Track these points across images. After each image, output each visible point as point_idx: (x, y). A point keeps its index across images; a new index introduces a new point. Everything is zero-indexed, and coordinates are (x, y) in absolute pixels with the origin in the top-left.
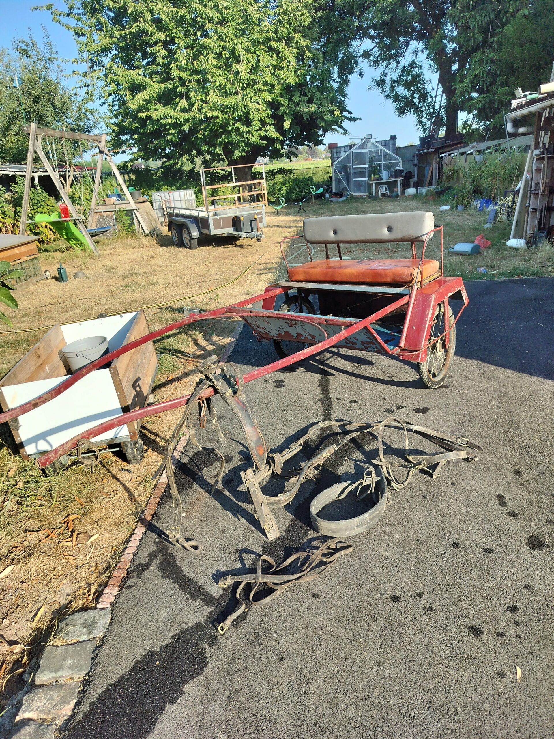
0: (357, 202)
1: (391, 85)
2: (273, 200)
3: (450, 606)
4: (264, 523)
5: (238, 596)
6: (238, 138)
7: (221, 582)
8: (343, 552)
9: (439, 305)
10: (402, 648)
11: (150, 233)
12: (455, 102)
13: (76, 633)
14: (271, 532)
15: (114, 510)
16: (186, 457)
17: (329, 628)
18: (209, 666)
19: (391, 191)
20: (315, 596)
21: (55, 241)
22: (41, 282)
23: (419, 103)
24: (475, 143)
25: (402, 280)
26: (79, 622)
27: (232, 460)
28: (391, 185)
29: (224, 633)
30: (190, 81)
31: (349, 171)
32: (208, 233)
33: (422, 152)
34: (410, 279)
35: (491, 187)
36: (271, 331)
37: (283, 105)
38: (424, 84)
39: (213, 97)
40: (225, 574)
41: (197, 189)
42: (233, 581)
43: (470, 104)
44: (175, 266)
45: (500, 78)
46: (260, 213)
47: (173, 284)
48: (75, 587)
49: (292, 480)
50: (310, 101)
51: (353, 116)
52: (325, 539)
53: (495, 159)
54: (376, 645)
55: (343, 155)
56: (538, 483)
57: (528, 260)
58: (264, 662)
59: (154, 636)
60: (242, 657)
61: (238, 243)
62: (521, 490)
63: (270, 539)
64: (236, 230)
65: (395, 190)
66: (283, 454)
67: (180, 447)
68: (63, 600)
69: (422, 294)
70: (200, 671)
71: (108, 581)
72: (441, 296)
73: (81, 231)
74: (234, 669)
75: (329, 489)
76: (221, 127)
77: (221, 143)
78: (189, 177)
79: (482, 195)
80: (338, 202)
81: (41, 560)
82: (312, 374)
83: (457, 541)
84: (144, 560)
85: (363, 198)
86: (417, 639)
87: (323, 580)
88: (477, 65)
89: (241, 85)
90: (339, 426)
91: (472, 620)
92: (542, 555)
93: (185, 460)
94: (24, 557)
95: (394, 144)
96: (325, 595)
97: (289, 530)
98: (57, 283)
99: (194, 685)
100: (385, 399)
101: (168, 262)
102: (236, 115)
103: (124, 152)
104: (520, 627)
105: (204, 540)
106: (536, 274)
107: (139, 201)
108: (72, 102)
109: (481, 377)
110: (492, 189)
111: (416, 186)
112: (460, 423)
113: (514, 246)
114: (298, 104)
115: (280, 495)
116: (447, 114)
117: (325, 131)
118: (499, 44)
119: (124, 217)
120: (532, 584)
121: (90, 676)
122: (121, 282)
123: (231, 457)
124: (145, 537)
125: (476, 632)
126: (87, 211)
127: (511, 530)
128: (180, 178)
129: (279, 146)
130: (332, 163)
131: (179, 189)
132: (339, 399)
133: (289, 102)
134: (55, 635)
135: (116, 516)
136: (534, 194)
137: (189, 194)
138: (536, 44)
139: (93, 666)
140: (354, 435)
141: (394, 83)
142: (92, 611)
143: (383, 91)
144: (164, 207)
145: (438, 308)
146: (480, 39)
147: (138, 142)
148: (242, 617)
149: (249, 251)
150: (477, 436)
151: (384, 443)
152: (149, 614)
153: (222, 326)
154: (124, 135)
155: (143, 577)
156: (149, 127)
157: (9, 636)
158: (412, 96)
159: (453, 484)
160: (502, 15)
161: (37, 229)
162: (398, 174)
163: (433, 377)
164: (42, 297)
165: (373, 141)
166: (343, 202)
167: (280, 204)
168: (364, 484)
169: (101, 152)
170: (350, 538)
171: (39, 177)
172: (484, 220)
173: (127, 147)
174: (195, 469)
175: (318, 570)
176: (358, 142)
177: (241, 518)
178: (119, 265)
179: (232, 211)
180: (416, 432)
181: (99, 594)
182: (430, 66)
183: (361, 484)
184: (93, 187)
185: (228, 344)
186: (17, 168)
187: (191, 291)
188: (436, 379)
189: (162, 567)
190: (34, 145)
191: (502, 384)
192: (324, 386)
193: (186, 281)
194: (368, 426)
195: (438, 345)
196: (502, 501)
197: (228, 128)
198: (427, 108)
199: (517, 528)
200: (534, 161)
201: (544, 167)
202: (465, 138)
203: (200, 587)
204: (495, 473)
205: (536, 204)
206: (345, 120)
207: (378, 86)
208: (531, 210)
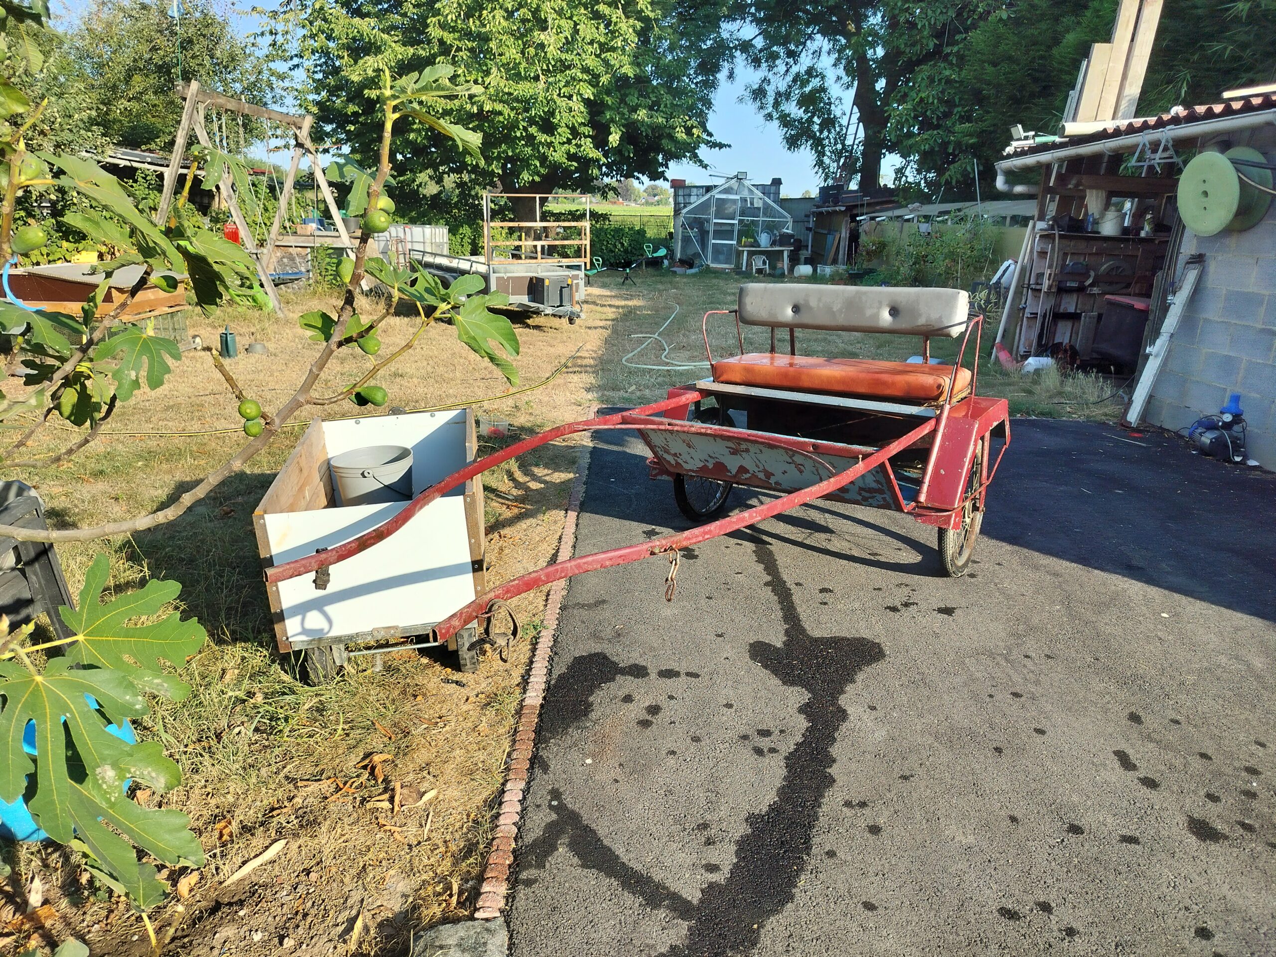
0: (716, 277)
1: (776, 99)
3: (1102, 928)
6: (530, 151)
15: (453, 749)
16: (561, 664)
19: (773, 267)
20: (869, 906)
22: (186, 354)
23: (821, 132)
24: (918, 204)
25: (921, 395)
26: (452, 941)
28: (773, 257)
30: (459, 49)
31: (705, 227)
33: (824, 210)
34: (935, 393)
35: (944, 274)
36: (689, 460)
37: (610, 108)
38: (830, 104)
39: (496, 78)
43: (911, 141)
45: (960, 109)
46: (577, 277)
47: (438, 378)
48: (415, 881)
50: (655, 107)
51: (714, 140)
55: (696, 201)
56: (1174, 737)
61: (532, 322)
62: (1150, 745)
64: (533, 300)
65: (779, 265)
67: (544, 648)
68: (393, 905)
71: (482, 871)
80: (685, 275)
81: (339, 831)
82: (739, 542)
83: (1076, 823)
85: (727, 273)
88: (923, 85)
89: (545, 67)
92: (1220, 849)
93: (561, 669)
95: (778, 192)
96: (884, 904)
97: (785, 794)
100: (879, 589)
102: (531, 114)
103: (326, 151)
106: (1050, 414)
107: (356, 235)
108: (247, 56)
110: (948, 279)
111: (812, 262)
114: (635, 109)
116: (865, 155)
117: (669, 158)
118: (961, 58)
119: (327, 259)
122: (338, 367)
123: (644, 668)
124: (529, 797)
127: (1157, 807)
129: (596, 173)
130: (677, 212)
132: (799, 584)
133: (620, 104)
135: (460, 760)
136: (1034, 290)
137: (438, 233)
138: (1018, 65)
141: (781, 96)
142: (468, 923)
143: (762, 107)
146: (931, 45)
147: (353, 137)
148: (751, 939)
149: (556, 338)
150: (1050, 657)
152: (579, 930)
153: (550, 452)
155: (547, 865)
158: (810, 121)
159: (1040, 732)
160: (965, 15)
162: (784, 240)
164: (195, 380)
165: (748, 183)
166: (694, 275)
167: (593, 267)
169: (298, 145)
173: (334, 143)
176: (723, 182)
179: (524, 269)
181: (472, 893)
182: (839, 78)
185: (567, 482)
186: (136, 156)
187: (473, 392)
189: (577, 849)
190: (190, 118)
192: (767, 562)
193: (458, 374)
195: (967, 507)
196: (1125, 761)
197: (515, 132)
198: (832, 141)
199: (1164, 805)
200: (1037, 239)
201: (1053, 249)
202: (897, 195)
203: (658, 886)
204: (1099, 717)
205: (1037, 306)
206: (703, 146)
207: (755, 99)
208: (1027, 315)
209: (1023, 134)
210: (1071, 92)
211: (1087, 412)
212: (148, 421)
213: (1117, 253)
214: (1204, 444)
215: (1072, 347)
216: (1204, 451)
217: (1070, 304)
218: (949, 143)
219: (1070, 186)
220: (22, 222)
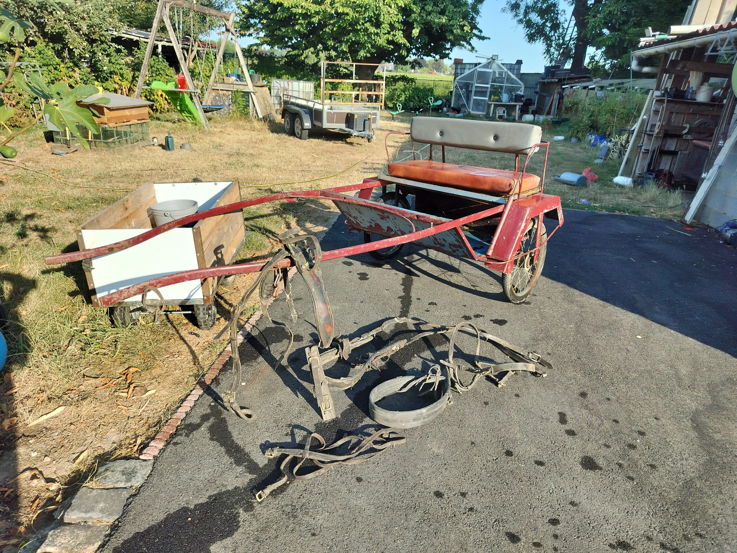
1: (525, 10)
2: (391, 105)
3: (492, 510)
4: (321, 402)
5: (282, 468)
6: (366, 38)
7: (268, 453)
8: (395, 443)
9: (533, 220)
10: (436, 543)
11: (263, 118)
12: (585, 35)
13: (114, 479)
14: (326, 412)
15: (176, 369)
16: (257, 330)
17: (368, 512)
18: (240, 530)
19: (509, 114)
20: (359, 480)
21: (168, 111)
22: (148, 147)
23: (550, 32)
24: (599, 79)
25: (500, 190)
26: (119, 469)
27: (302, 340)
28: (510, 108)
29: (261, 502)
31: (470, 89)
32: (320, 125)
33: (545, 81)
34: (508, 190)
35: (608, 123)
36: (362, 221)
37: (415, 13)
38: (558, 14)
40: (273, 446)
41: (317, 83)
42: (281, 453)
43: (601, 39)
44: (283, 153)
45: (634, 18)
46: (375, 114)
47: (277, 169)
48: (123, 436)
49: (357, 367)
50: (442, 13)
51: (482, 35)
52: (380, 427)
53: (615, 97)
54: (411, 535)
55: (467, 72)
56: (602, 408)
57: (632, 199)
58: (296, 534)
59: (191, 493)
60: (275, 527)
61: (348, 140)
62: (584, 411)
63: (325, 419)
64: (348, 127)
65: (513, 114)
66: (353, 341)
67: (253, 321)
68: (107, 447)
69: (518, 206)
70: (230, 533)
71: (156, 435)
72: (536, 210)
73: (195, 106)
74: (264, 536)
75: (392, 380)
76: (350, 24)
77: (348, 41)
78: (312, 71)
79: (597, 130)
81: (93, 405)
82: (397, 272)
83: (511, 450)
84: (196, 420)
85: (480, 117)
86: (453, 536)
87: (370, 466)
88: (612, 2)
90: (414, 324)
91: (512, 527)
92: (594, 475)
93: (255, 333)
94: (77, 401)
95: (519, 69)
96: (369, 480)
97: (345, 414)
98: (163, 150)
99: (221, 545)
100: (465, 306)
101: (276, 148)
102: (366, 15)
103: (250, 35)
104: (558, 541)
105: (259, 411)
106: (638, 212)
107: (257, 84)
109: (564, 299)
110: (608, 126)
111: (534, 113)
112: (535, 340)
113: (620, 183)
114: (429, 13)
115: (342, 378)
116: (577, 46)
117: (453, 45)
119: (240, 98)
120: (578, 502)
121: (119, 522)
122: (225, 159)
123: (302, 337)
124: (200, 399)
125: (514, 538)
126: (204, 88)
127: (567, 447)
128: (302, 70)
129: (404, 53)
130: (455, 78)
131: (299, 79)
132: (419, 299)
133: (421, 10)
134: (92, 477)
135: (177, 376)
136: (649, 135)
137: (307, 86)
139: (125, 513)
140: (427, 334)
141: (529, 9)
142: (134, 461)
143: (516, 15)
144: (282, 96)
145: (532, 223)
147: (265, 27)
148: (282, 489)
149: (358, 150)
150: (549, 354)
151: (455, 347)
152: (190, 472)
153: (317, 215)
154: (253, 18)
155: (191, 436)
156: (279, 14)
157: (48, 473)
158: (544, 24)
159: (517, 395)
161: (153, 97)
162: (518, 98)
163: (516, 292)
164: (145, 161)
165: (499, 62)
167: (396, 110)
168: (428, 381)
169: (228, 30)
170: (405, 430)
171: (163, 46)
172: (596, 155)
173: (255, 30)
174: (263, 343)
175: (366, 456)
176: (484, 61)
177: (300, 395)
178: (227, 144)
179: (346, 108)
180: (490, 341)
181: (144, 446)
183: (425, 380)
184: (214, 65)
185: (320, 232)
186: (142, 34)
187: (293, 178)
188: (519, 295)
189: (212, 430)
190: (161, 12)
191: (583, 310)
192: (407, 285)
193: (290, 167)
194: (443, 328)
195: (526, 261)
196: (563, 418)
197: (357, 26)
198: (557, 38)
199: (573, 446)
200: (654, 103)
201: (663, 109)
202: (590, 73)
203: (246, 454)
204: (560, 391)
205: (649, 145)
206: (474, 38)
207: (512, 10)
208: (643, 150)
209: (652, 33)
210: (689, 7)
211: (663, 213)
212: (110, 182)
213: (706, 113)
214: (727, 237)
215: (670, 173)
216: (727, 242)
217: (671, 145)
218: (625, 40)
219: (678, 68)
220: (71, 69)
